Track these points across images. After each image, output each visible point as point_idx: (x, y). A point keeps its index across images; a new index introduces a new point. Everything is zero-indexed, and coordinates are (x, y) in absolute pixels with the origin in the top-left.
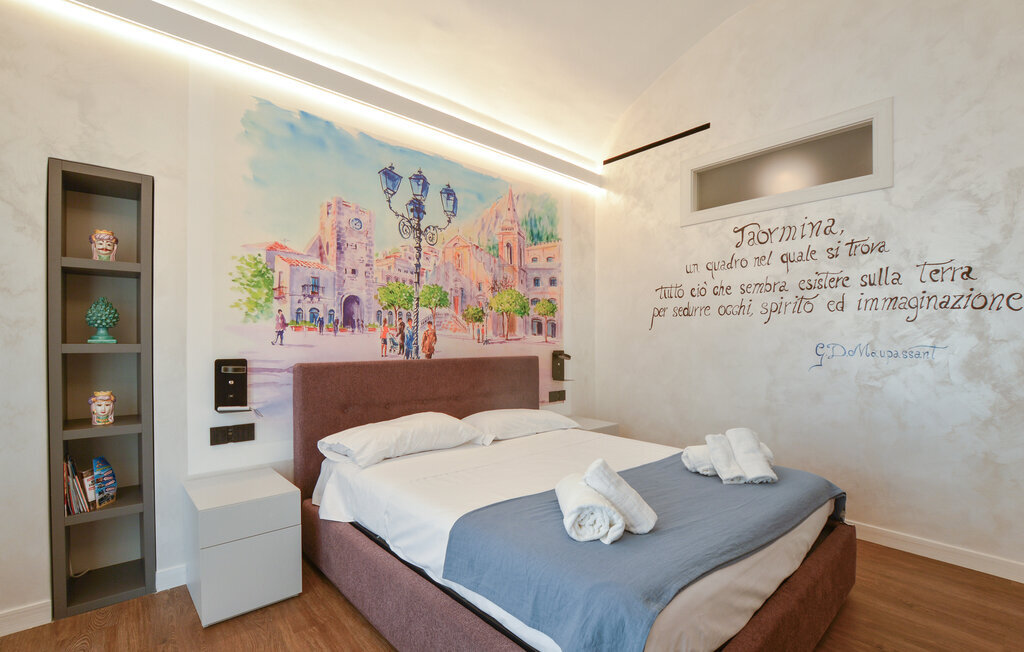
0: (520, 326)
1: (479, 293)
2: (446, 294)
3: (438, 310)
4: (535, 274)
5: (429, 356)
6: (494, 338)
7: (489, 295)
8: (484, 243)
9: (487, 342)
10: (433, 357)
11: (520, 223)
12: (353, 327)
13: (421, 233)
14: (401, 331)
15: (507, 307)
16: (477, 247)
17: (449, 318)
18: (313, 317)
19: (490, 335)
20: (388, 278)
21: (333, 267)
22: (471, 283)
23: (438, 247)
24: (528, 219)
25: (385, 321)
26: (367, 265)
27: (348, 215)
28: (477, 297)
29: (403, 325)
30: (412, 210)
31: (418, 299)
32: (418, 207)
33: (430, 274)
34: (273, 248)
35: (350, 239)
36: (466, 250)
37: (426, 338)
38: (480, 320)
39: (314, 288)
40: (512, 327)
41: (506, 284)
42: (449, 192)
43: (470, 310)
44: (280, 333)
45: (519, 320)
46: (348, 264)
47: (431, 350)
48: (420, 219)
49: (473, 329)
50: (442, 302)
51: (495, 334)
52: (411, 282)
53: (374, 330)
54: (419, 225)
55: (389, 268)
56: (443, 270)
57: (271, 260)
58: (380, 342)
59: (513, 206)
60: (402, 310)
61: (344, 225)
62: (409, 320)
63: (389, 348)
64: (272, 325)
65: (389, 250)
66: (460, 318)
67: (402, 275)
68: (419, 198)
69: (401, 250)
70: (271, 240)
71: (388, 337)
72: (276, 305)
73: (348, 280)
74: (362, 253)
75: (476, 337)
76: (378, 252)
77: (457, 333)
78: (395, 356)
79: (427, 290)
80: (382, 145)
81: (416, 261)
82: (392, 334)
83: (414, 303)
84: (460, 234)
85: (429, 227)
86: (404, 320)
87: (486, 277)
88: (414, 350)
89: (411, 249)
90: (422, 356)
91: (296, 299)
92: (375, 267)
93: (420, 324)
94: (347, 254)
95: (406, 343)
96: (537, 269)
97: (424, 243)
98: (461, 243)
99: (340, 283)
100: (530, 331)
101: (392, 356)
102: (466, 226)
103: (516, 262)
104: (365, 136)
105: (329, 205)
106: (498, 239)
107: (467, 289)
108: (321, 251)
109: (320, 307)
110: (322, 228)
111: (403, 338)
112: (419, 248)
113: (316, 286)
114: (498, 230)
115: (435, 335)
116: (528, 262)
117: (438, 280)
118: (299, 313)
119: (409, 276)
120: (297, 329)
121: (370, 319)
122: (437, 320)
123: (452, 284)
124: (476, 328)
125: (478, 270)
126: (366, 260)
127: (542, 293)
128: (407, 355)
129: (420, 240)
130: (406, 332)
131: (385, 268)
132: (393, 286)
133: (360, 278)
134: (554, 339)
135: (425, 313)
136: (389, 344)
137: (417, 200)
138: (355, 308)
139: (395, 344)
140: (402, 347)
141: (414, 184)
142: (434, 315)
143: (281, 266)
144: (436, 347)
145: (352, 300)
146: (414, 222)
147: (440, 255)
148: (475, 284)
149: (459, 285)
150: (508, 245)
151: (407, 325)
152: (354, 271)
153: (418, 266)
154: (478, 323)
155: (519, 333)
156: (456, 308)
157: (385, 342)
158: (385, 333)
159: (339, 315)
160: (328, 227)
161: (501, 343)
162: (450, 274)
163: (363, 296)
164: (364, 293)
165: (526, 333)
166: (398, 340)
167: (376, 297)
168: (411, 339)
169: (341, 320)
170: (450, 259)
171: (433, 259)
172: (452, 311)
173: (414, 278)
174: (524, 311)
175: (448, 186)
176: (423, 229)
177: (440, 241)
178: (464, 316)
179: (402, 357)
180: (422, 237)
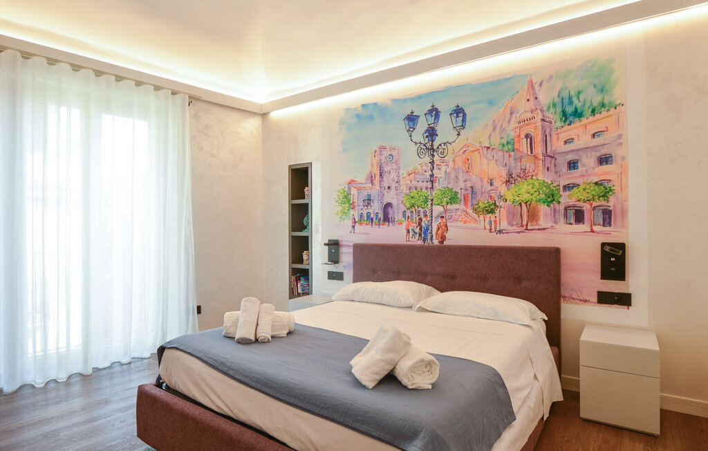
0: (545, 215)
1: (490, 188)
2: (456, 193)
3: (449, 206)
4: (570, 157)
5: (442, 242)
6: (510, 228)
7: (503, 189)
8: (496, 142)
9: (500, 232)
10: (445, 243)
11: (545, 108)
12: (389, 222)
13: (434, 150)
14: (420, 224)
15: (526, 197)
16: (489, 148)
17: (459, 213)
18: (368, 217)
19: (504, 225)
20: (410, 188)
21: (378, 188)
22: (482, 181)
23: (449, 158)
24: (557, 100)
25: (408, 217)
26: (397, 182)
27: (386, 153)
28: (488, 192)
29: (421, 219)
30: (427, 137)
31: (432, 200)
32: (431, 133)
33: (441, 180)
34: (351, 182)
35: (386, 169)
36: (476, 153)
37: (438, 229)
38: (492, 212)
39: (368, 201)
40: (533, 216)
41: (524, 175)
42: (459, 111)
43: (481, 204)
44: (354, 227)
45: (543, 209)
46: (385, 184)
47: (443, 238)
48: (433, 141)
49: (484, 221)
50: (453, 200)
51: (510, 224)
52: (427, 188)
53: (401, 223)
54: (432, 145)
55: (411, 181)
56: (453, 175)
57: (349, 189)
58: (405, 231)
59: (535, 93)
60: (420, 209)
61: (384, 160)
62: (426, 216)
63: (411, 236)
64: (350, 222)
65: (410, 169)
66: (470, 211)
67: (420, 184)
68: (432, 126)
69: (419, 167)
70: (349, 179)
71: (411, 228)
72: (352, 212)
73: (386, 194)
74: (394, 175)
75: (488, 227)
76: (403, 172)
77: (467, 225)
78: (416, 241)
79: (439, 193)
80: (405, 101)
81: (430, 173)
82: (413, 226)
83: (429, 203)
84: (470, 141)
85: (440, 145)
86: (422, 216)
87: (500, 172)
88: (429, 237)
89: (426, 164)
90: (436, 242)
91: (360, 208)
92: (402, 183)
93: (434, 218)
94: (385, 178)
95: (424, 232)
96: (572, 151)
97: (436, 158)
98: (471, 149)
99: (381, 195)
100: (562, 220)
101: (413, 242)
102: (476, 132)
103: (539, 150)
104: (395, 101)
105: (375, 152)
106: (512, 134)
107: (478, 186)
108: (371, 179)
109: (371, 212)
110: (372, 166)
111: (421, 229)
112: (432, 163)
113: (369, 200)
114: (513, 124)
115: (446, 226)
116: (557, 145)
117: (449, 183)
118: (361, 216)
119: (425, 184)
120: (361, 224)
121: (398, 216)
122: (448, 214)
123: (462, 184)
124: (487, 221)
125: (491, 168)
126: (396, 179)
127: (583, 176)
128: (424, 241)
129: (433, 156)
130: (423, 224)
131: (408, 182)
132: (414, 193)
133: (393, 191)
134: (607, 229)
135: (438, 210)
136: (411, 233)
137: (431, 127)
138: (390, 210)
139: (415, 233)
140: (420, 235)
141: (429, 117)
142: (446, 211)
143: (354, 191)
144: (448, 235)
145: (389, 205)
146: (428, 145)
147: (451, 164)
148: (485, 181)
149: (469, 184)
150: (527, 136)
151: (424, 219)
152: (389, 188)
153: (432, 176)
154: (490, 215)
155: (543, 223)
156: (466, 204)
157: (409, 232)
158: (409, 225)
159: (381, 216)
160: (375, 165)
161: (519, 232)
162: (460, 177)
163: (394, 202)
164: (395, 200)
165: (555, 222)
166: (417, 230)
167: (402, 202)
168: (427, 229)
169: (382, 218)
170: (459, 164)
171: (444, 168)
172: (462, 207)
173: (429, 185)
174: (551, 198)
175: (458, 106)
176: (435, 147)
177: (450, 152)
178: (475, 210)
179: (420, 242)
180: (435, 154)
